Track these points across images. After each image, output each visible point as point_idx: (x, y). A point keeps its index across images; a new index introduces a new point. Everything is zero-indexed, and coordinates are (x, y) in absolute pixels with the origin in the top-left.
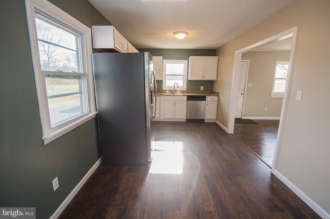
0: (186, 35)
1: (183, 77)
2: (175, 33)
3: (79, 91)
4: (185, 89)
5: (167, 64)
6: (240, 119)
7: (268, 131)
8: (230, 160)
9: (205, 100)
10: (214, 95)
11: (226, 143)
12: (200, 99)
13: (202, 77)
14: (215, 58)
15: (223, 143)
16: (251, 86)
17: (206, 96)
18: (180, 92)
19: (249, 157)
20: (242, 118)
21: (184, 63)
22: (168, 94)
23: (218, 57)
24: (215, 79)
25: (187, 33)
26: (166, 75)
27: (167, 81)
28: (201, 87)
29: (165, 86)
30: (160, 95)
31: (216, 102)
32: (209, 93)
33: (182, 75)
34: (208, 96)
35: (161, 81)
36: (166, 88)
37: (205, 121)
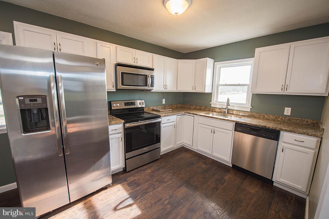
1: (246, 87)
4: (248, 108)
9: (278, 140)
13: (281, 87)
17: (279, 131)
21: (251, 65)
24: (323, 92)
26: (218, 86)
28: (286, 108)
29: (216, 101)
30: (194, 114)
32: (305, 123)
33: (246, 85)
34: (286, 131)
35: (210, 94)
36: (216, 104)
37: (274, 184)
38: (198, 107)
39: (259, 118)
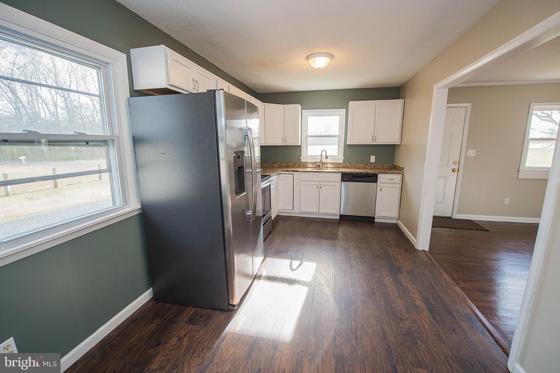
0: (330, 60)
1: (337, 138)
2: (308, 58)
3: (106, 168)
4: (341, 160)
5: (309, 117)
6: (450, 218)
7: (509, 250)
8: (406, 319)
9: (377, 182)
10: (394, 171)
11: (408, 272)
12: (366, 179)
13: (371, 138)
14: (398, 104)
15: (402, 272)
16: (473, 155)
17: (378, 175)
18: (331, 166)
19: (454, 314)
20: (453, 218)
21: (340, 115)
22: (309, 170)
23: (403, 100)
24: (398, 141)
25: (332, 57)
26: (307, 137)
27: (309, 147)
28: (371, 156)
29: (307, 155)
30: (294, 171)
31: (399, 186)
32: (385, 167)
33: (336, 136)
34: (382, 173)
35: (299, 147)
36: (307, 158)
37: (376, 220)
38: (285, 164)
39: (352, 168)
